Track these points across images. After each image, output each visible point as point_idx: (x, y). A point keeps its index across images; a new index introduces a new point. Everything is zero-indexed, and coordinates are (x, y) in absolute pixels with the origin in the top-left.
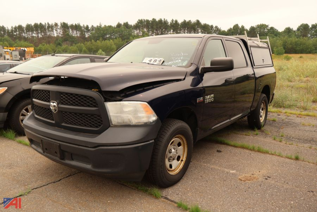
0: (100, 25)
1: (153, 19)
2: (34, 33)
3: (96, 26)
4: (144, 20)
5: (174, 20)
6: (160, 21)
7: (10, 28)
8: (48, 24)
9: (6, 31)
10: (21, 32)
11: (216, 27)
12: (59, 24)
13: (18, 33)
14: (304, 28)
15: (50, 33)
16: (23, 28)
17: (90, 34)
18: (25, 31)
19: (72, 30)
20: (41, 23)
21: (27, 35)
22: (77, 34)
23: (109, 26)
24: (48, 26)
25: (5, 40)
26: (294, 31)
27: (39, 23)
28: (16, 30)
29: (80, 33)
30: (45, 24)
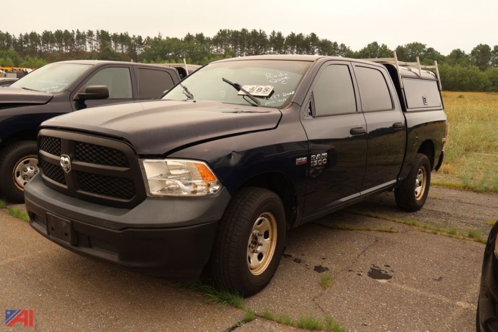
0: (159, 36)
1: (244, 30)
2: (55, 46)
3: (153, 38)
4: (229, 31)
5: (277, 32)
6: (254, 33)
7: (17, 37)
8: (78, 32)
9: (12, 41)
10: (34, 43)
11: (342, 45)
12: (95, 33)
13: (30, 44)
14: (482, 52)
15: (80, 46)
16: (39, 36)
17: (144, 50)
18: (41, 42)
19: (116, 42)
20: (66, 31)
21: (45, 48)
22: (122, 49)
23: (173, 38)
24: (77, 36)
25: (8, 56)
26: (467, 56)
27: (63, 31)
28: (27, 40)
29: (127, 48)
30: (72, 32)
